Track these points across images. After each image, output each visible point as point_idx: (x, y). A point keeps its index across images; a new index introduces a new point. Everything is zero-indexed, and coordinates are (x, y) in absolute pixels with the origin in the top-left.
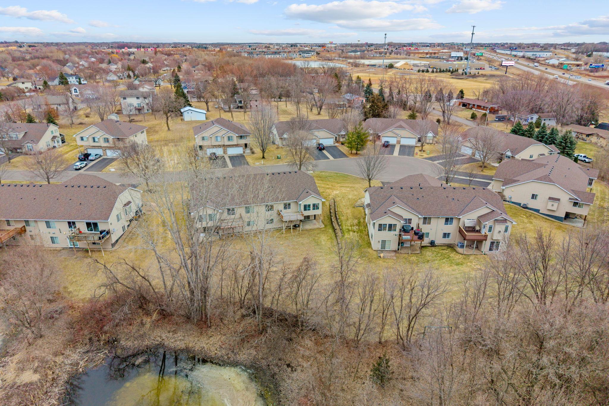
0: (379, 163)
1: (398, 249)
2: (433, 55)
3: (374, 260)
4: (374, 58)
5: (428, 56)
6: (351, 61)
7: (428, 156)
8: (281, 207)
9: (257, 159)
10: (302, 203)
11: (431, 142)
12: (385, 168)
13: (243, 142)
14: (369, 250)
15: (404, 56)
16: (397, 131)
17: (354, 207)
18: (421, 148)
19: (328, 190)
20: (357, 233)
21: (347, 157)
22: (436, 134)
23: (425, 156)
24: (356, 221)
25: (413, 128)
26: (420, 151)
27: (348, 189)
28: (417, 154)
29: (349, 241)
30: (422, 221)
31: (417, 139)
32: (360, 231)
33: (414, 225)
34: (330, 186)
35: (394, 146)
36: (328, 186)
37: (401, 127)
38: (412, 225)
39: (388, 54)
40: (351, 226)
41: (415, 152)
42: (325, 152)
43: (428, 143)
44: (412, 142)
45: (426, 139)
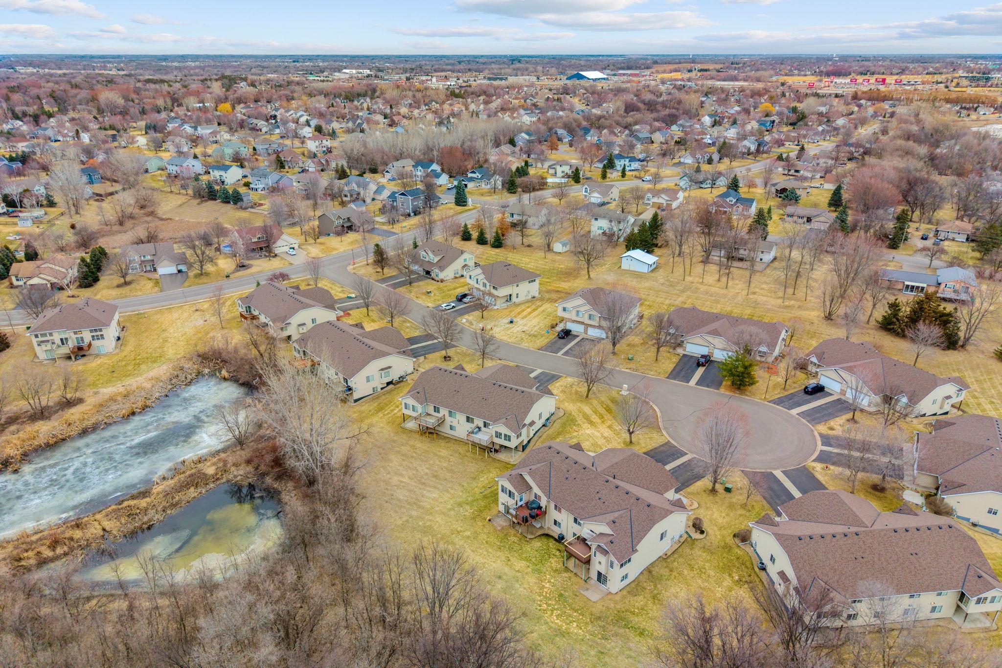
41: (836, 419)
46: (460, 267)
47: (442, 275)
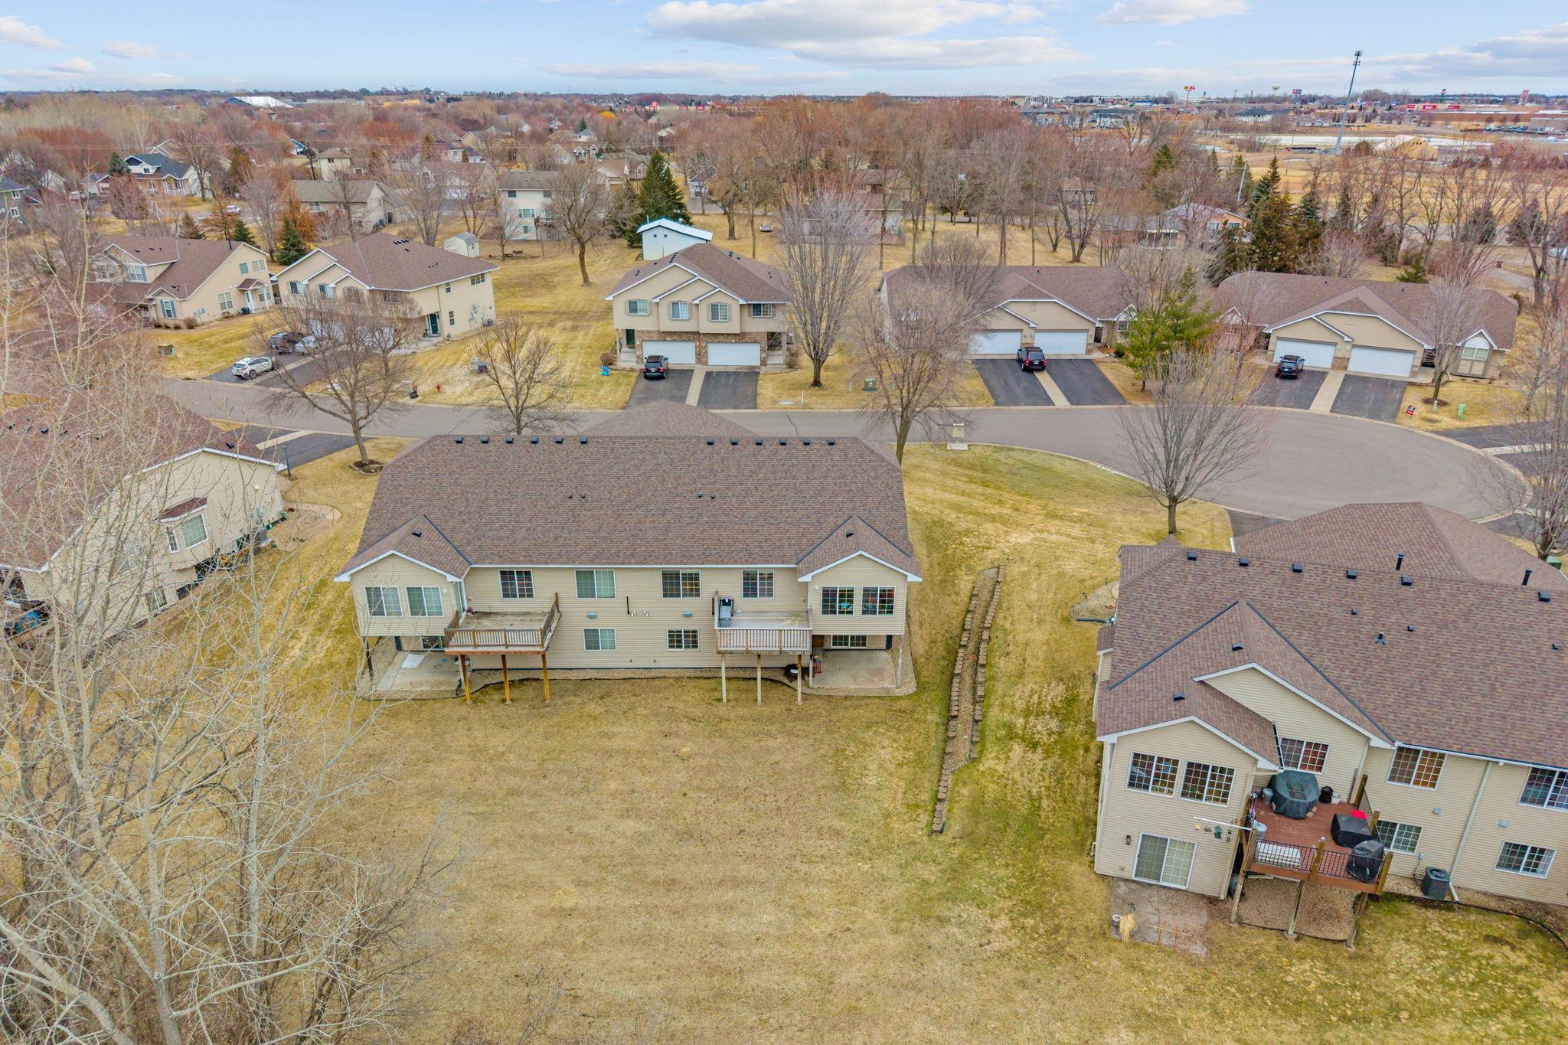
0: (1224, 434)
1: (1231, 893)
2: (1510, 124)
3: (1076, 947)
4: (1313, 130)
5: (1492, 126)
6: (1240, 136)
7: (1457, 424)
8: (733, 587)
9: (794, 387)
10: (818, 580)
11: (1478, 370)
12: (1246, 457)
13: (761, 326)
14: (1076, 869)
15: (1413, 127)
16: (1338, 323)
17: (1066, 620)
18: (1430, 392)
19: (989, 527)
20: (1048, 754)
21: (1124, 402)
22: (1503, 340)
23: (1446, 421)
24: (1056, 692)
25: (1405, 312)
26: (1427, 401)
27: (1076, 531)
28: (1410, 412)
29: (992, 790)
30: (1386, 765)
31: (1420, 355)
32: (1063, 746)
33: (1337, 775)
34: (1006, 511)
35: (1319, 376)
36: (996, 510)
37: (1358, 307)
38: (1323, 779)
39: (1360, 122)
40: (1027, 713)
41: (1405, 405)
42: (1044, 378)
43: (1463, 376)
44: (1399, 366)
45: (1457, 358)
46: (233, 286)
47: (186, 310)
